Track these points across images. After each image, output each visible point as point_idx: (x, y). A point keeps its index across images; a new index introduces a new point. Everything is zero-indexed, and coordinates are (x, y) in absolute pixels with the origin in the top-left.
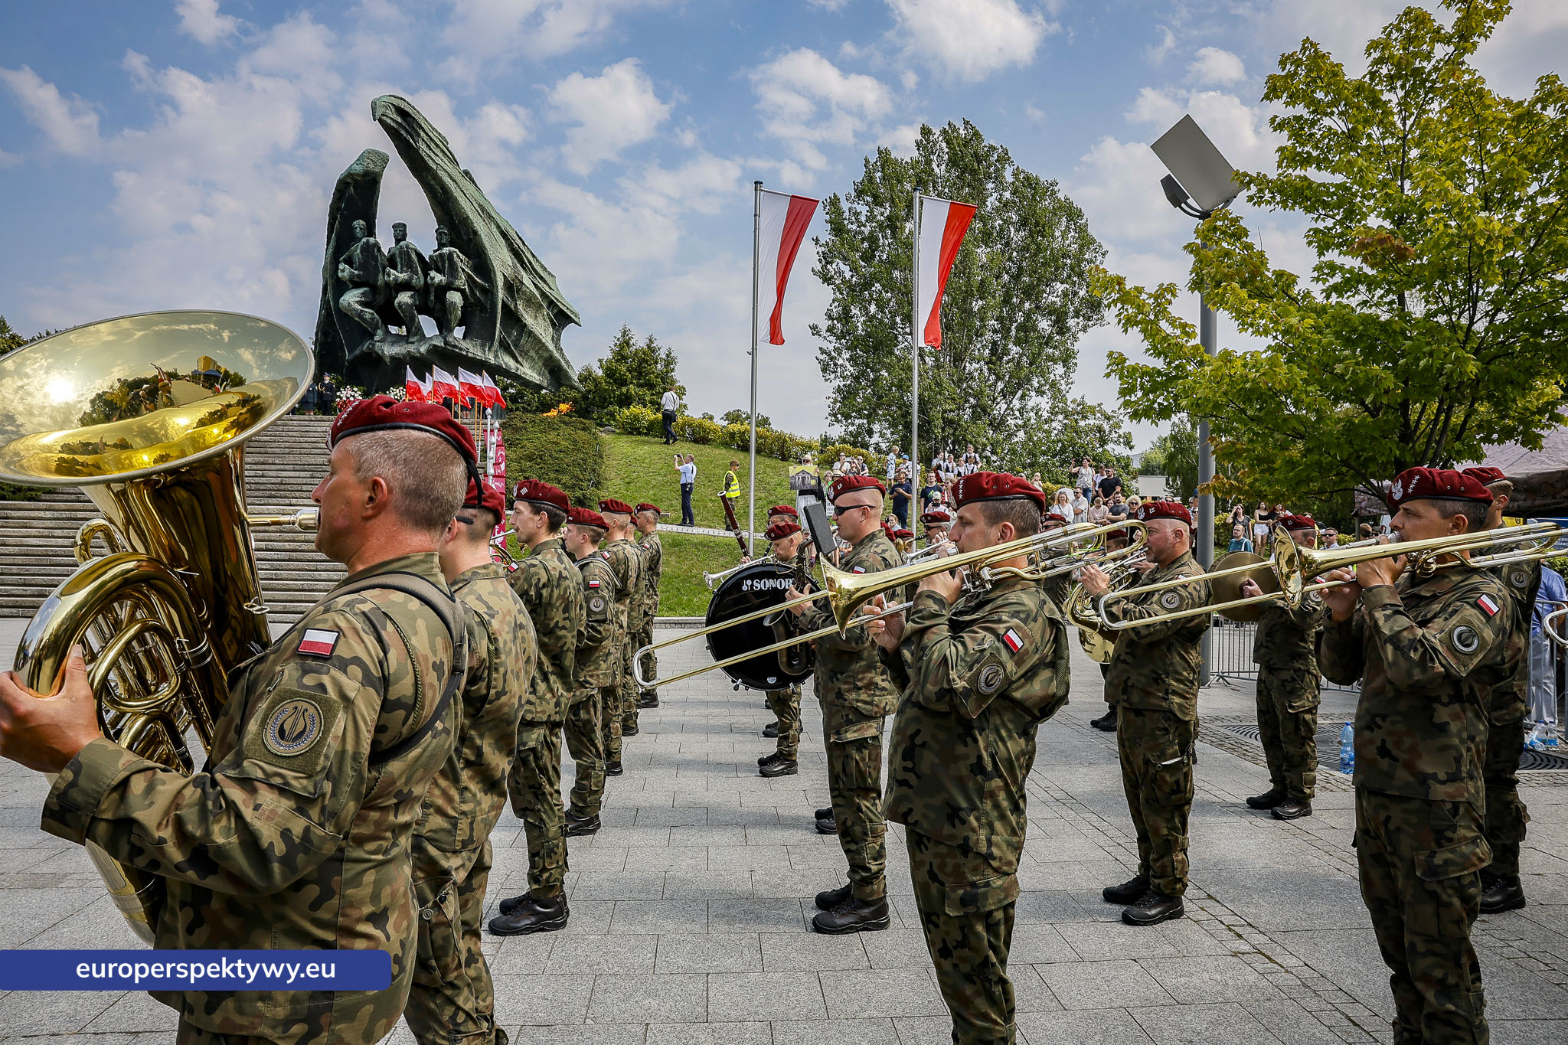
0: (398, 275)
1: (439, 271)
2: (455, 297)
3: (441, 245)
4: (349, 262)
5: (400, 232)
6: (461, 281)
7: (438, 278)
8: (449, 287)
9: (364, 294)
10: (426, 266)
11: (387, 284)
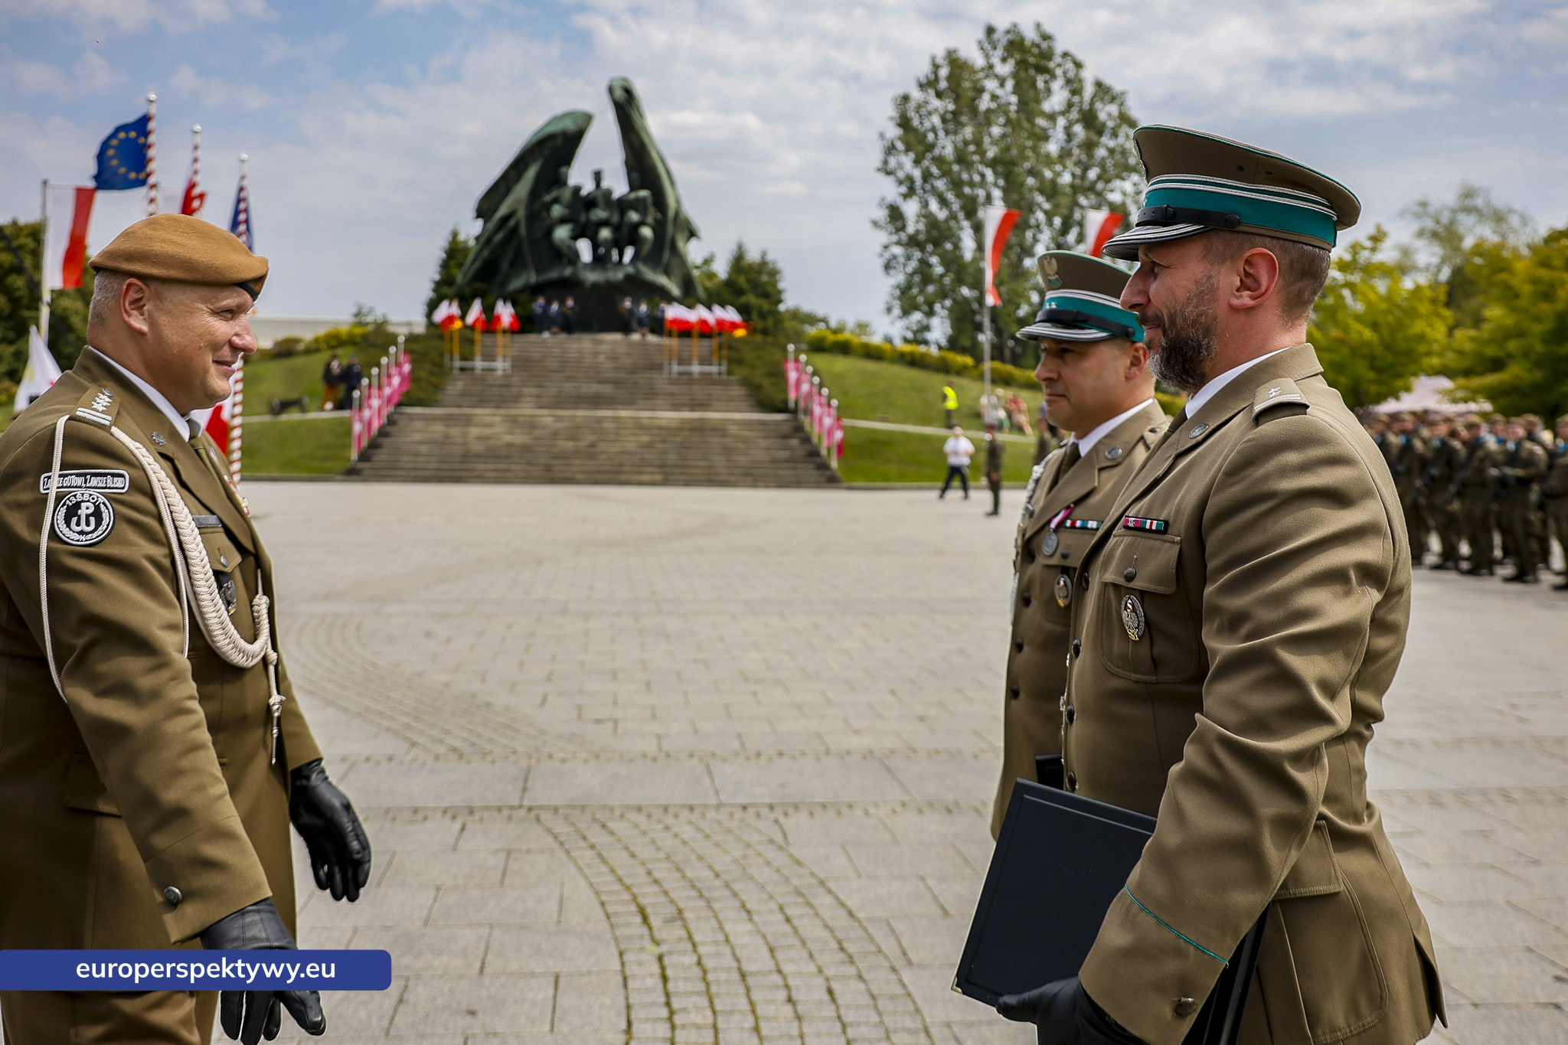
0: (600, 214)
1: (636, 210)
2: (647, 232)
3: (633, 187)
4: (556, 201)
5: (598, 176)
6: (650, 219)
7: (634, 216)
8: (642, 223)
9: (573, 230)
10: (623, 205)
11: (588, 220)
